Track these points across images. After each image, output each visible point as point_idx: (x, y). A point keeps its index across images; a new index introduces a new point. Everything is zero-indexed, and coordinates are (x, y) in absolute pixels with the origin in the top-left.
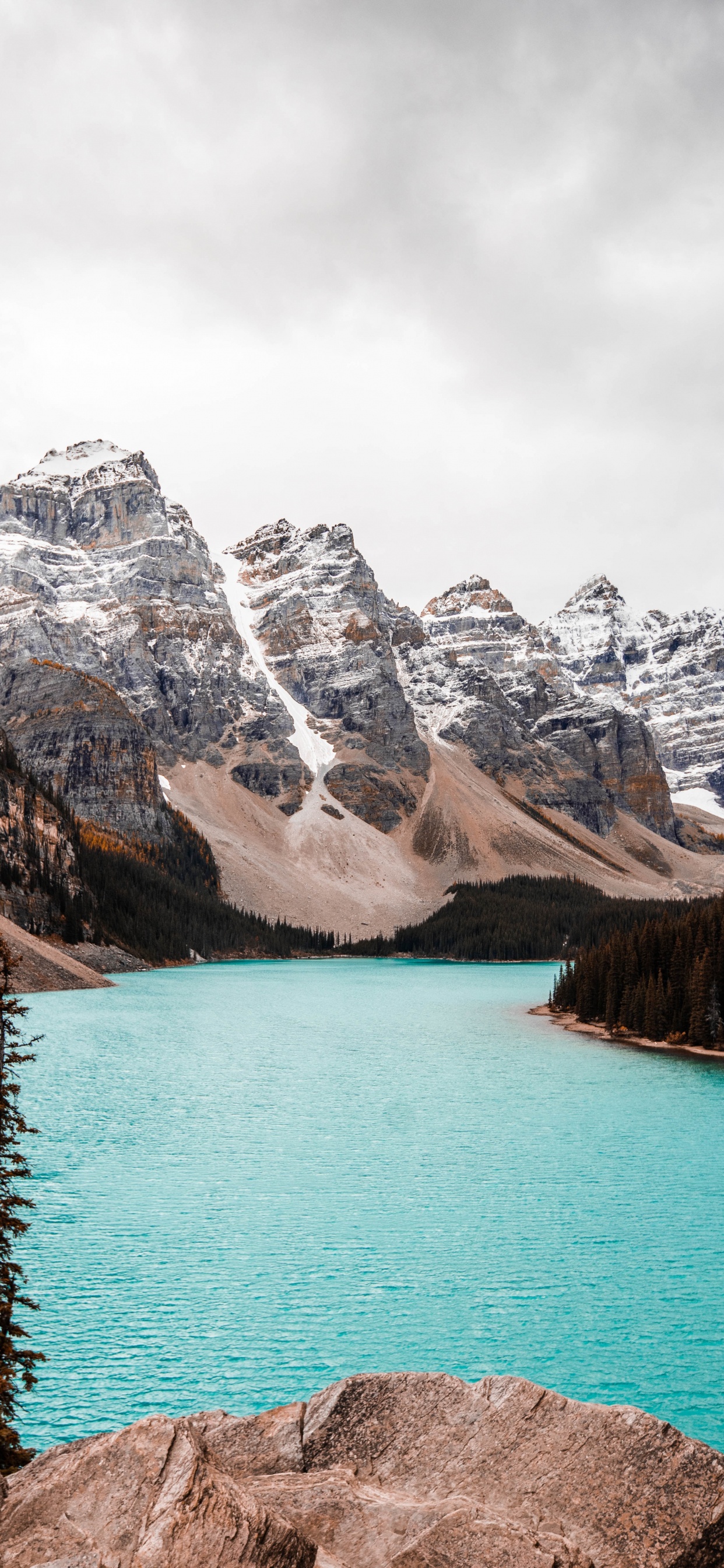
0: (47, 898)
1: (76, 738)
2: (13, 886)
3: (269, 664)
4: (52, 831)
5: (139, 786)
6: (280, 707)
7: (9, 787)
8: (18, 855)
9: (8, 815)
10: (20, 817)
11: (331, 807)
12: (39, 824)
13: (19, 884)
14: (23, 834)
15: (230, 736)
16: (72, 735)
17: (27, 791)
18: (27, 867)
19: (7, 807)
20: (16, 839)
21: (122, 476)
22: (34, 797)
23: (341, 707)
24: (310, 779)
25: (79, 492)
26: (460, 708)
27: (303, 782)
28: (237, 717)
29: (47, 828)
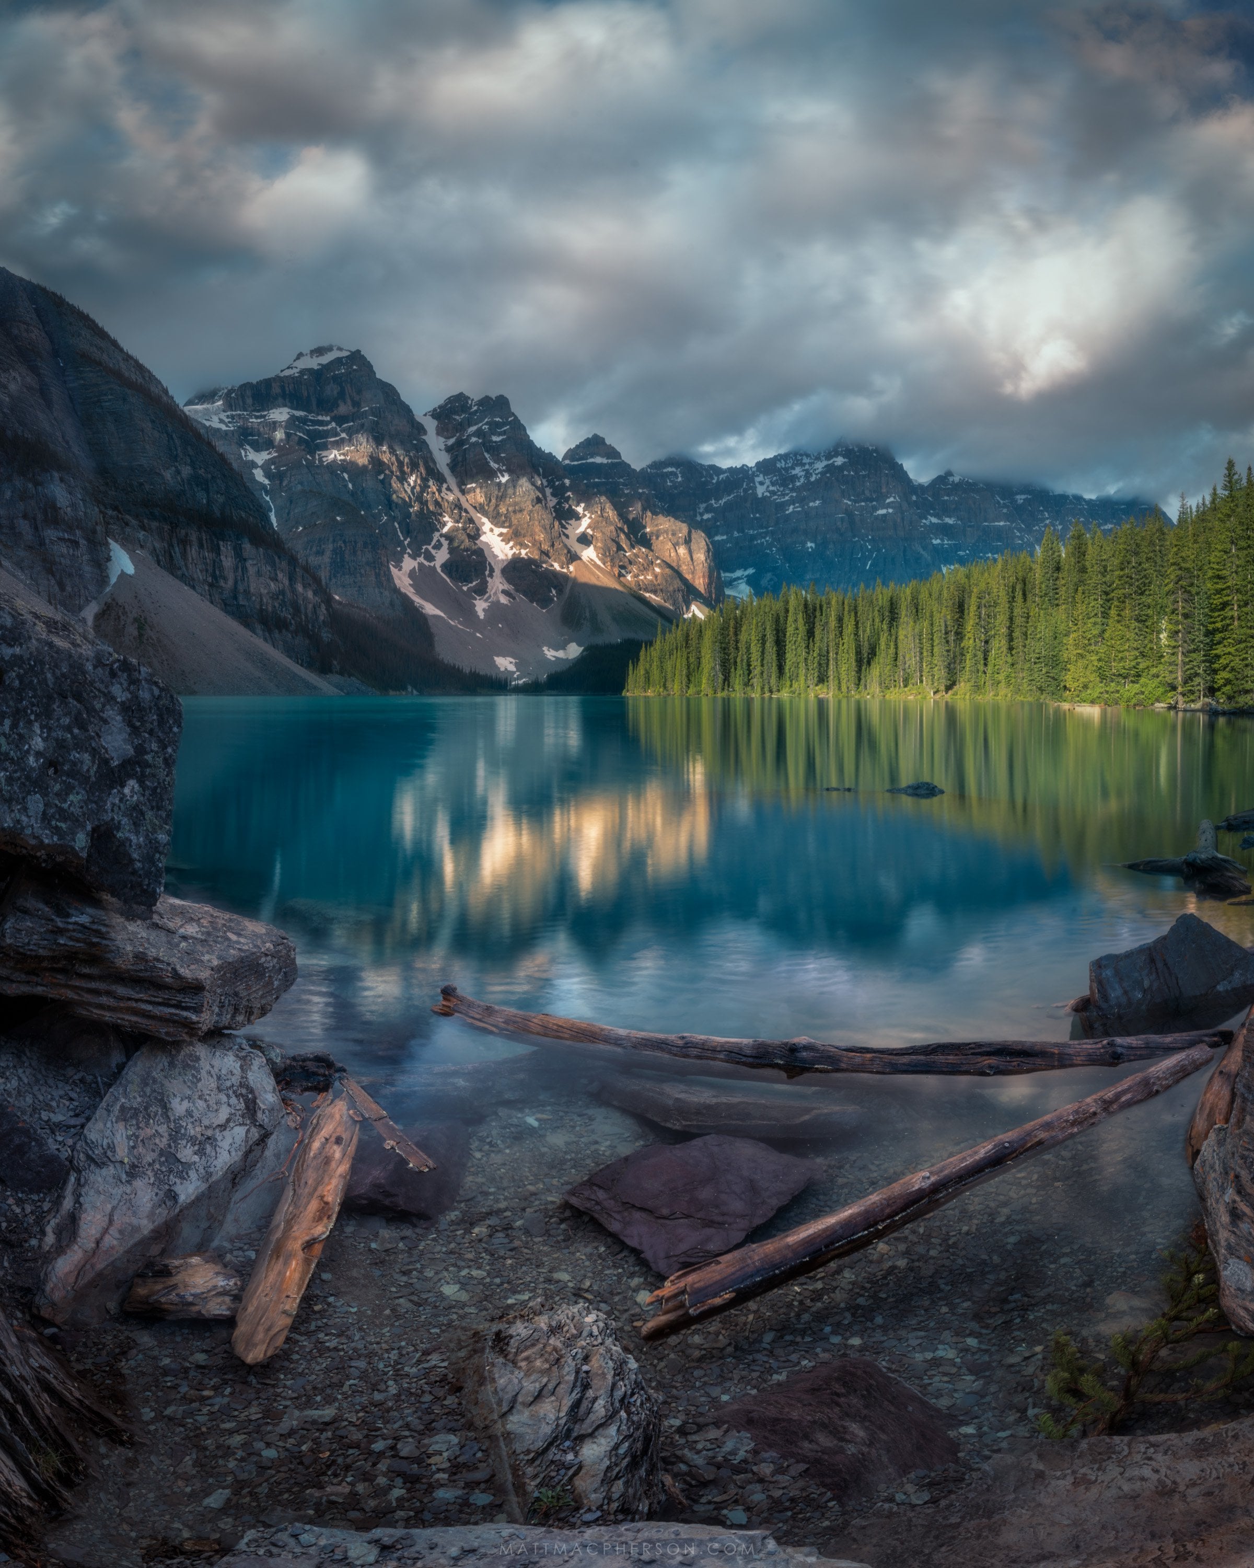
0: (307, 641)
2: (284, 630)
3: (461, 491)
4: (310, 594)
5: (377, 575)
6: (471, 520)
7: (278, 562)
8: (286, 610)
9: (277, 581)
10: (286, 582)
11: (508, 591)
12: (300, 588)
13: (288, 630)
14: (289, 595)
15: (438, 540)
17: (290, 565)
18: (293, 618)
19: (277, 575)
20: (284, 598)
22: (295, 570)
24: (492, 571)
27: (487, 573)
28: (441, 527)
29: (306, 592)
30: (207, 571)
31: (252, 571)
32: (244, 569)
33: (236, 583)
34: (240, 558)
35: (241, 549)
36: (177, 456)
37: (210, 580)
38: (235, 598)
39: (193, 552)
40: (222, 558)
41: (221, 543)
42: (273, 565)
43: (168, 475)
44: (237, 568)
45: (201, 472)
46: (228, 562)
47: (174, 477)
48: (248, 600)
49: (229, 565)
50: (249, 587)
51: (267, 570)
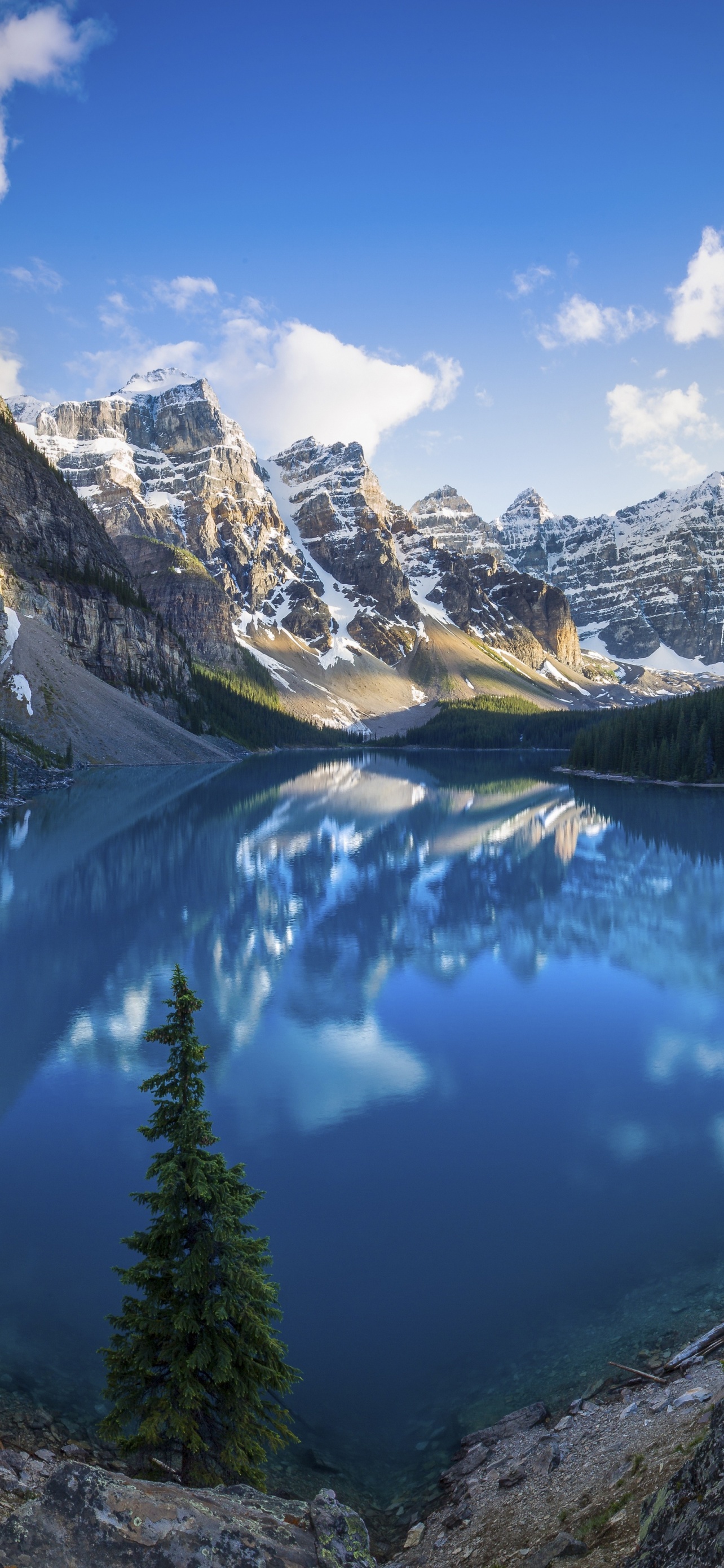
0: (176, 703)
1: (171, 593)
2: (153, 693)
3: (305, 544)
4: (176, 655)
6: (314, 574)
7: (146, 621)
8: (154, 671)
9: (145, 642)
10: (154, 643)
11: (352, 647)
12: (167, 649)
13: (157, 692)
14: (157, 657)
15: (279, 595)
16: (168, 590)
17: (157, 625)
18: (161, 680)
19: (145, 636)
20: (152, 659)
21: (192, 398)
22: (162, 629)
23: (357, 576)
24: (336, 626)
25: (158, 409)
27: (330, 629)
29: (172, 652)
30: (68, 630)
31: (118, 631)
32: (110, 629)
33: (100, 642)
34: (106, 617)
35: (107, 608)
36: (35, 498)
38: (99, 658)
40: (86, 617)
41: (84, 601)
42: (141, 625)
43: (22, 519)
45: (63, 519)
46: (91, 620)
47: (30, 522)
48: (114, 661)
49: (93, 623)
50: (115, 647)
51: (134, 630)
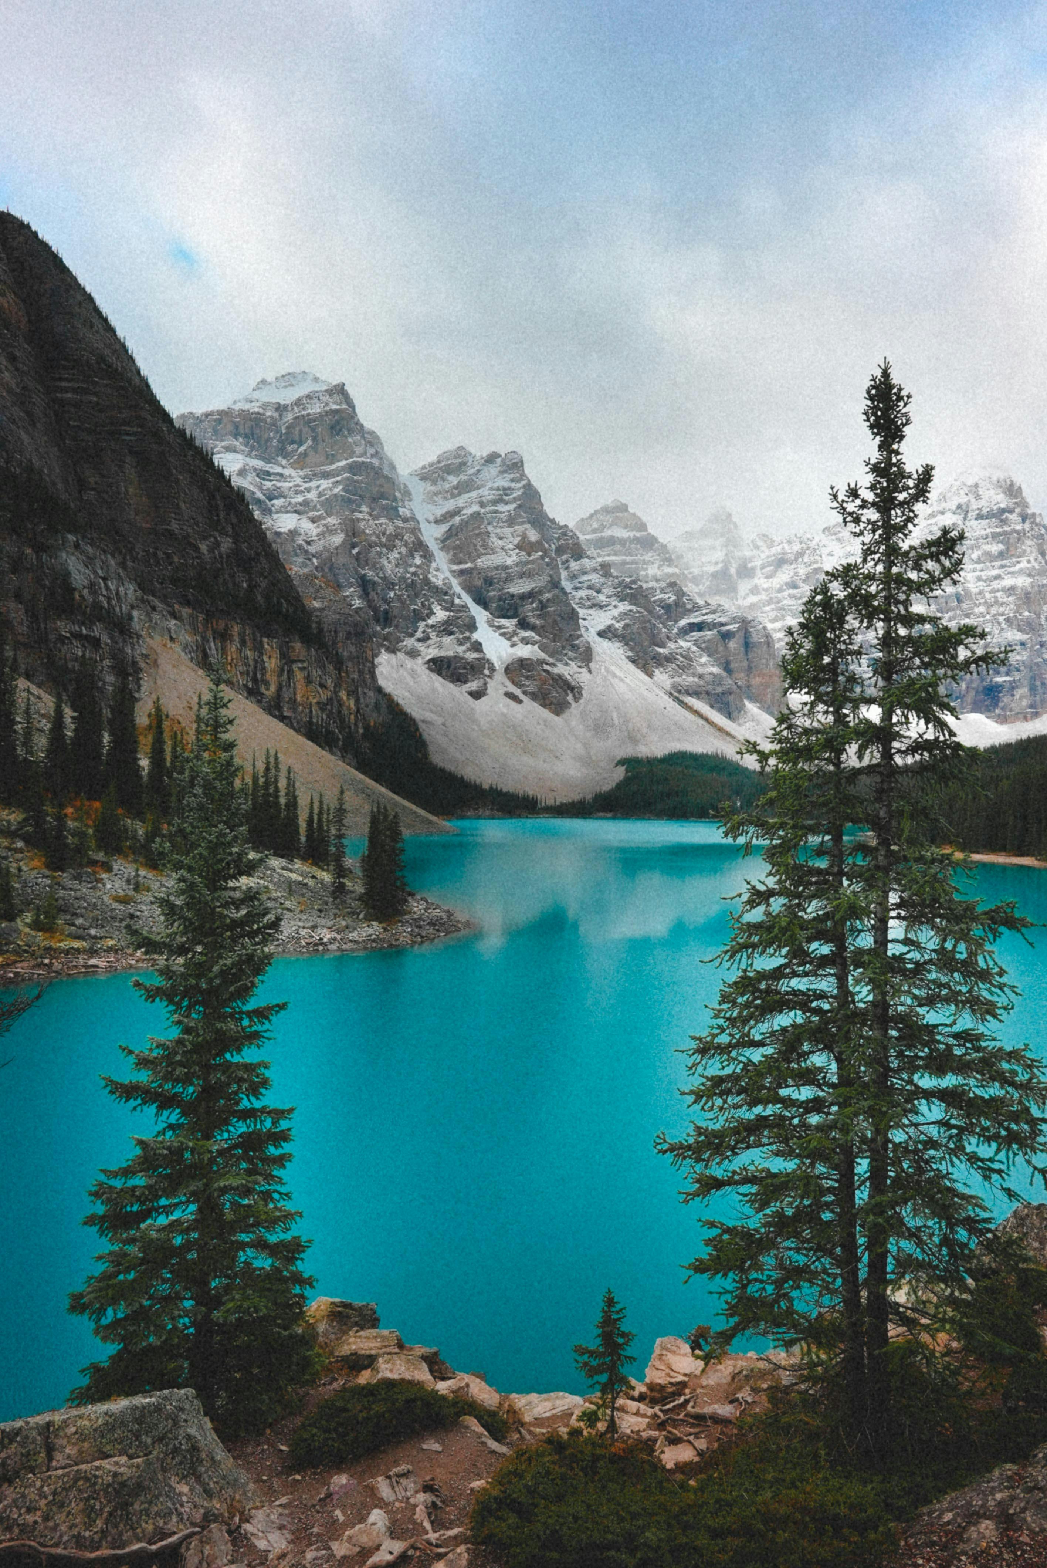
3: (452, 572)
6: (465, 607)
7: (326, 664)
9: (326, 688)
10: (333, 689)
11: (512, 693)
14: (336, 705)
20: (332, 708)
21: (327, 405)
23: (516, 609)
24: (492, 669)
25: (289, 417)
26: (616, 612)
27: (486, 672)
28: (428, 616)
29: (348, 699)
30: (248, 674)
31: (299, 676)
32: (290, 673)
33: (280, 688)
34: (287, 659)
35: (289, 648)
36: (218, 523)
37: (250, 685)
38: (279, 703)
39: (233, 648)
40: (265, 658)
41: (265, 640)
42: (322, 668)
43: (204, 548)
44: (282, 670)
45: (244, 547)
46: (272, 663)
47: (211, 550)
48: (294, 710)
49: (273, 665)
50: (295, 694)
51: (316, 673)
